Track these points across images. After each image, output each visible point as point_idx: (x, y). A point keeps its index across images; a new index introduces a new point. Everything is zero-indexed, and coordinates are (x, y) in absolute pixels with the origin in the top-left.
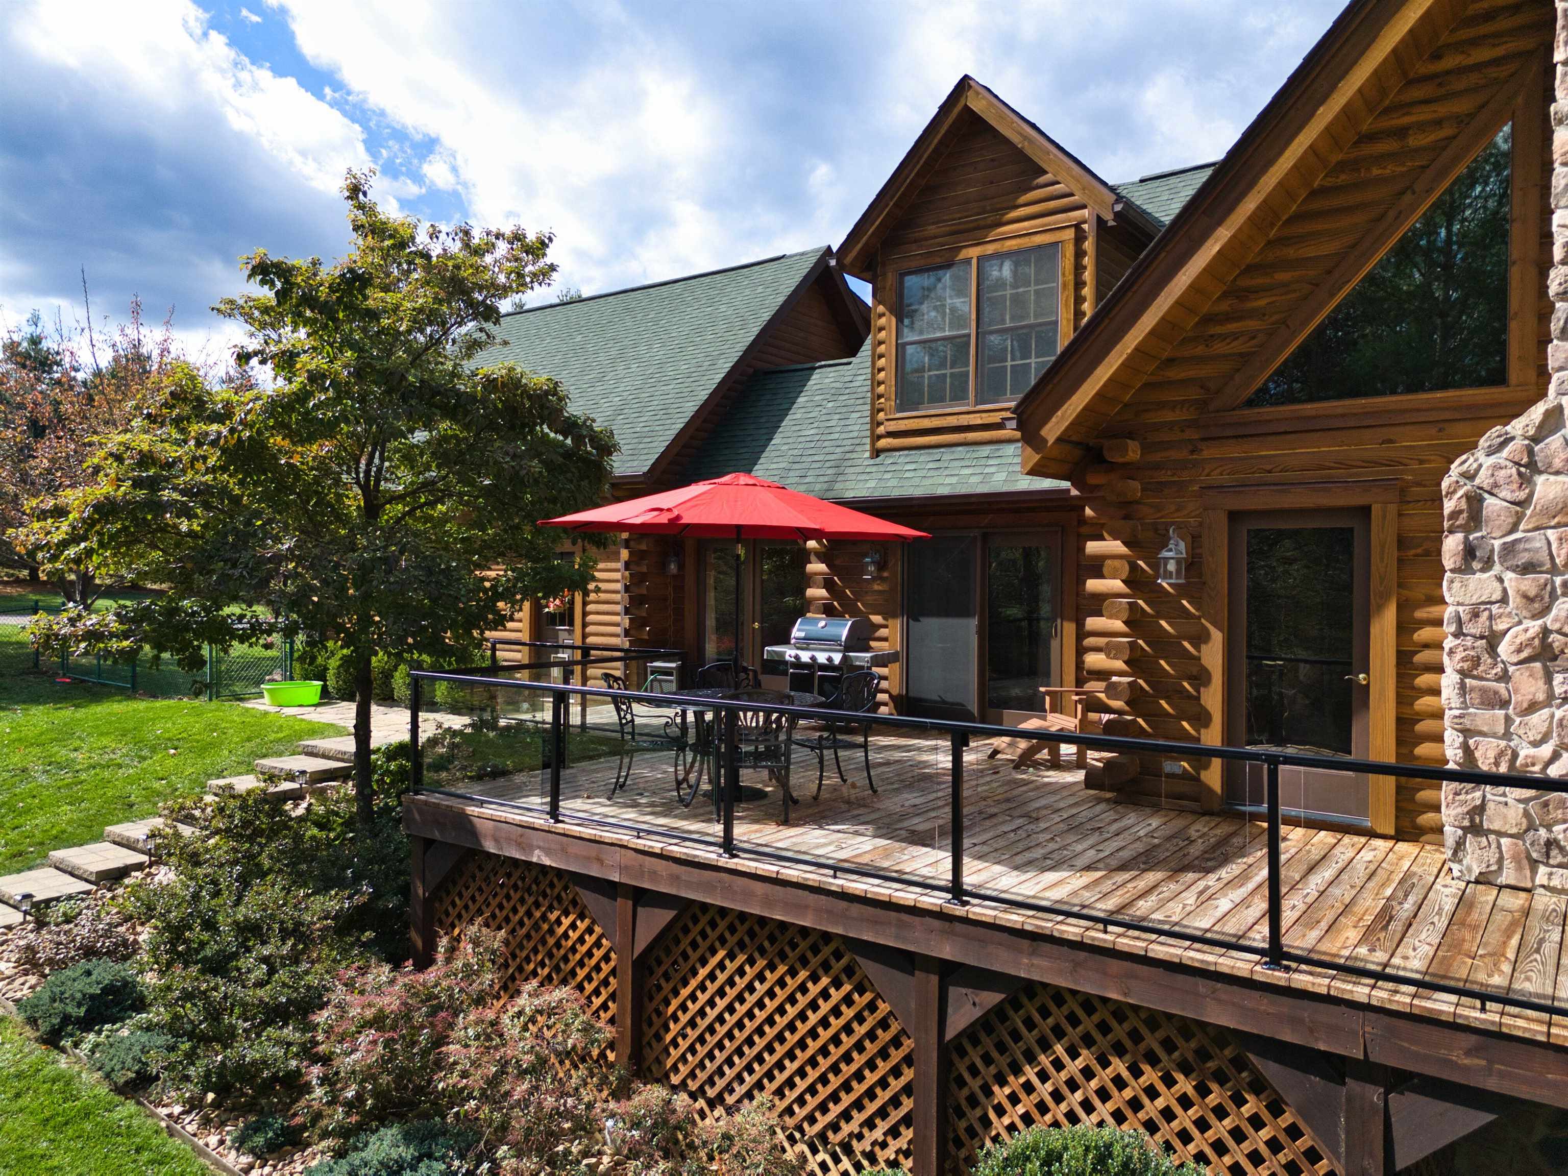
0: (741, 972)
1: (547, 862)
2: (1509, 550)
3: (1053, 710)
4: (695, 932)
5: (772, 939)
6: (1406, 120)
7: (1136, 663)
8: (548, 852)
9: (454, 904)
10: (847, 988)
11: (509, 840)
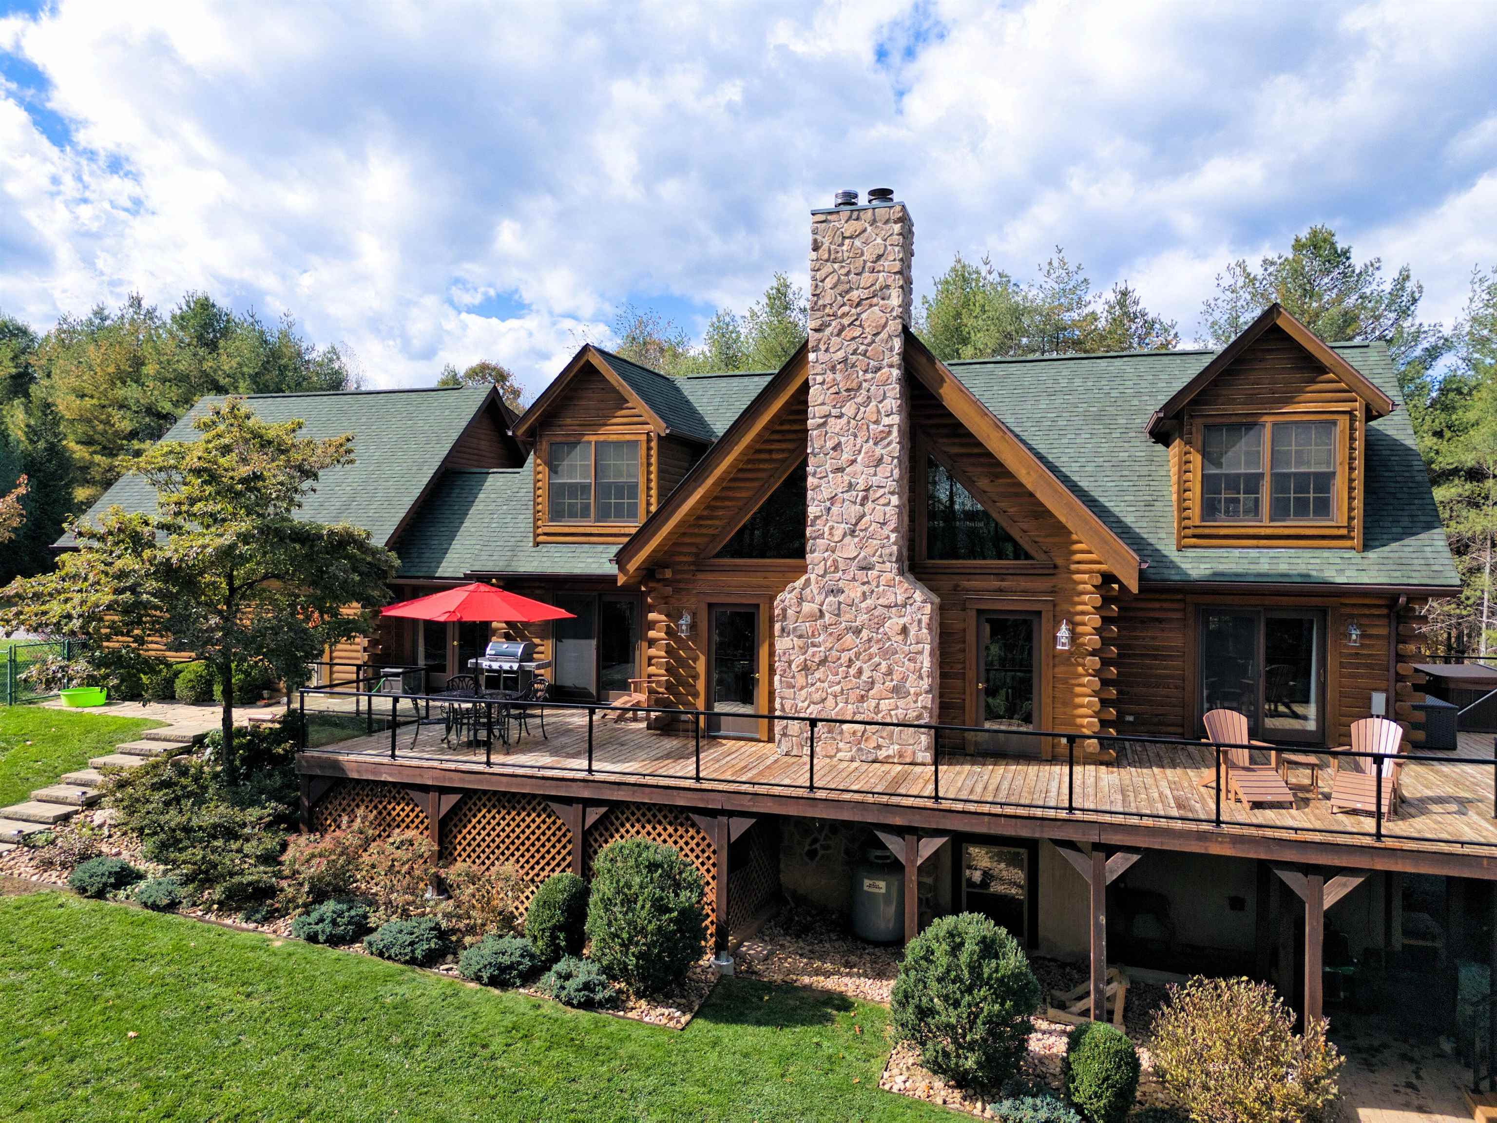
0: (494, 818)
1: (391, 779)
2: (795, 629)
3: (635, 691)
4: (470, 804)
5: (509, 802)
6: (773, 447)
7: (669, 670)
8: (391, 775)
9: (327, 808)
10: (544, 816)
11: (367, 771)
